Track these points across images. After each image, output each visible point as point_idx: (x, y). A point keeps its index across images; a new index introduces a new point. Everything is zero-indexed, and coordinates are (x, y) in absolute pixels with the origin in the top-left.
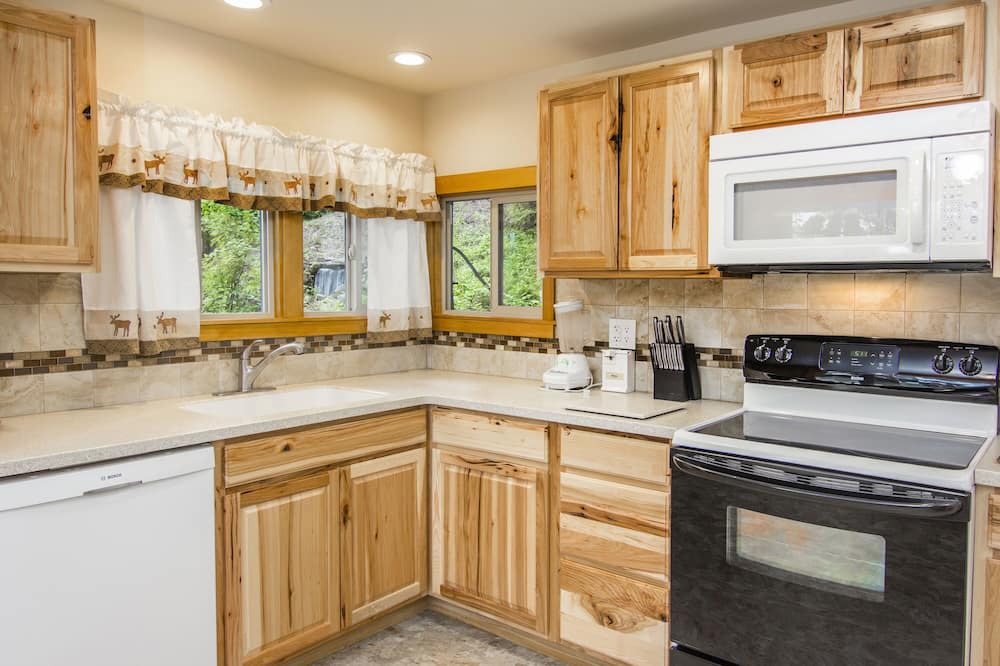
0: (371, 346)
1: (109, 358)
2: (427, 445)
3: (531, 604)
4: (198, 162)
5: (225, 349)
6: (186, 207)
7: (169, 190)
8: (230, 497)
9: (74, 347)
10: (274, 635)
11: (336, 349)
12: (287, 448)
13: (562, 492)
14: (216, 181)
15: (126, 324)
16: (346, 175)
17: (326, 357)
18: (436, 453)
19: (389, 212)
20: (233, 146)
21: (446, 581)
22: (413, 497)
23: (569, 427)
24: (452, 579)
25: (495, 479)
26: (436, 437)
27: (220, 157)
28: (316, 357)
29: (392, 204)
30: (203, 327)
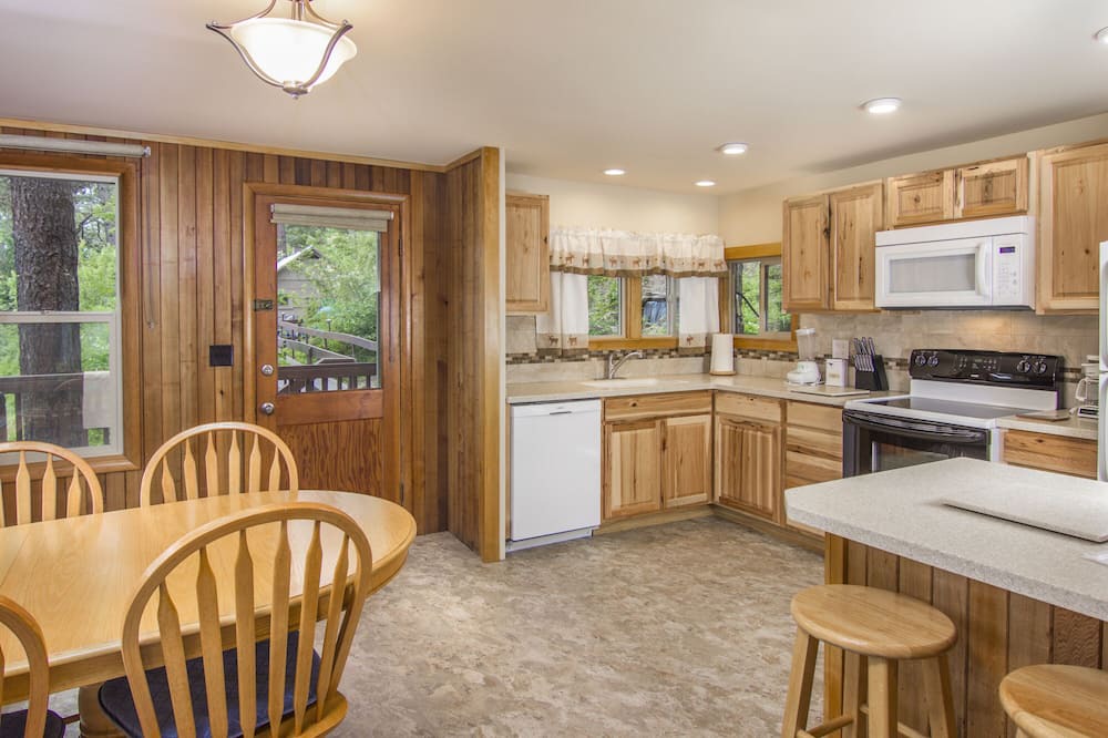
0: (681, 356)
1: (547, 358)
2: (713, 413)
3: (770, 506)
4: (589, 255)
5: (599, 355)
6: (583, 279)
7: (576, 271)
8: (609, 426)
9: (532, 351)
10: (627, 502)
11: (660, 357)
12: (634, 405)
13: (788, 439)
14: (596, 265)
15: (556, 340)
16: (667, 255)
17: (654, 362)
18: (717, 418)
19: (693, 274)
20: (606, 244)
21: (722, 493)
22: (703, 441)
23: (792, 401)
24: (726, 493)
25: (751, 432)
26: (718, 409)
27: (600, 251)
28: (648, 362)
29: (696, 268)
30: (590, 342)
